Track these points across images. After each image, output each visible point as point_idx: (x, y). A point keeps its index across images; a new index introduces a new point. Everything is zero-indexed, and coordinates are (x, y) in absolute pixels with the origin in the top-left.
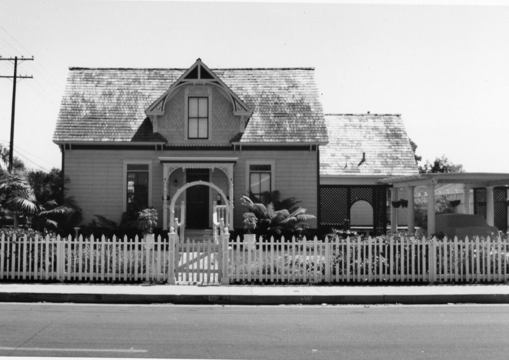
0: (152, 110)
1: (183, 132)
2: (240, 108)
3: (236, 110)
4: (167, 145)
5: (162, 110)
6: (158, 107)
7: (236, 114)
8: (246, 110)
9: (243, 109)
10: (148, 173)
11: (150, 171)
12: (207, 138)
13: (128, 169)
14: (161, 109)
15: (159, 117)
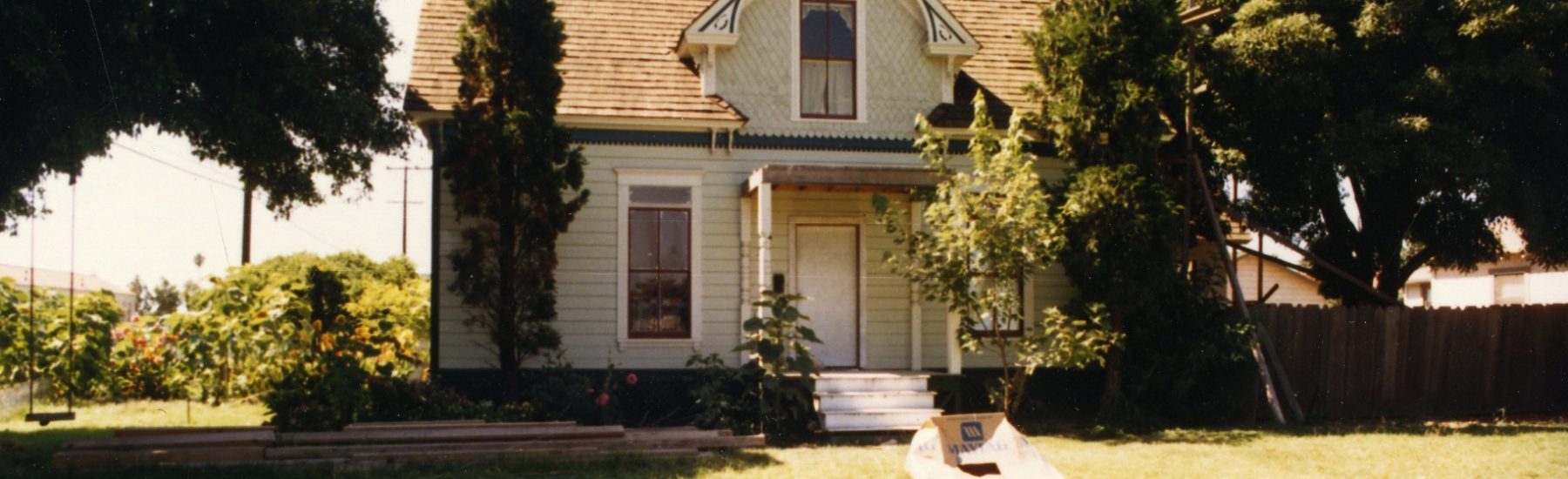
0: (702, 29)
1: (789, 95)
2: (946, 33)
3: (935, 40)
4: (743, 133)
5: (732, 30)
6: (721, 21)
7: (935, 49)
8: (962, 41)
9: (954, 37)
10: (689, 211)
11: (696, 204)
12: (854, 116)
13: (633, 198)
14: (728, 28)
15: (722, 50)
